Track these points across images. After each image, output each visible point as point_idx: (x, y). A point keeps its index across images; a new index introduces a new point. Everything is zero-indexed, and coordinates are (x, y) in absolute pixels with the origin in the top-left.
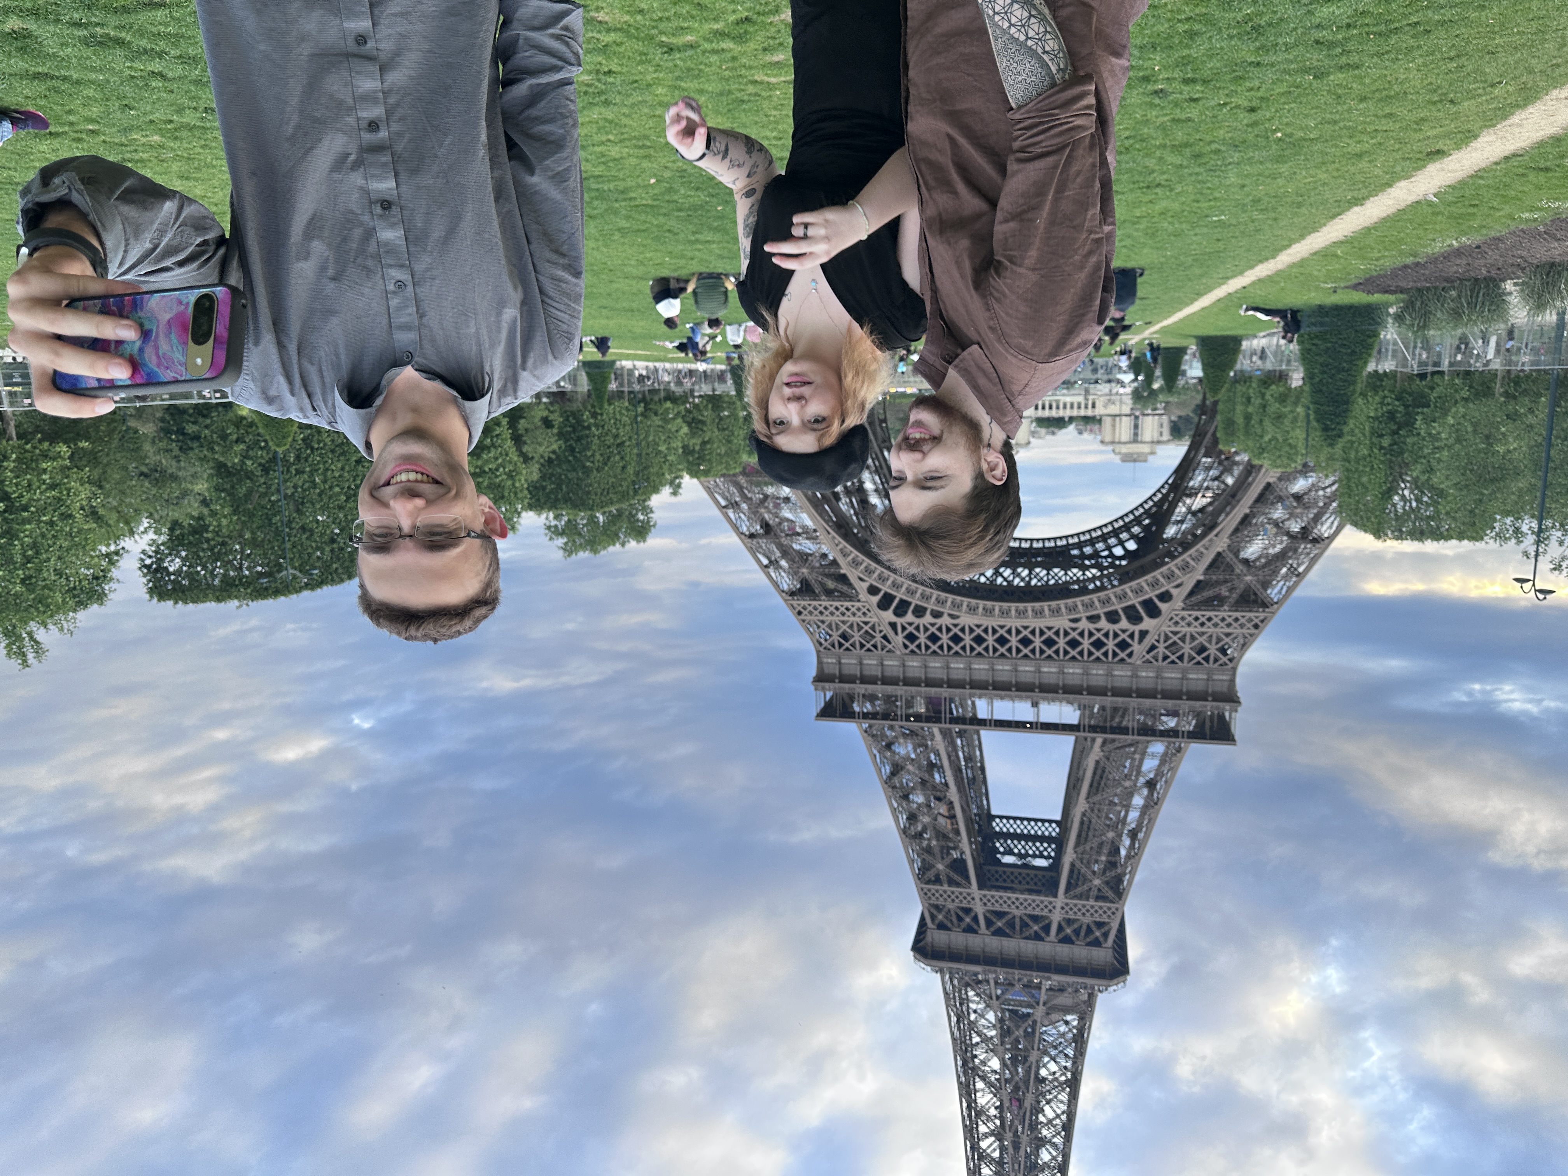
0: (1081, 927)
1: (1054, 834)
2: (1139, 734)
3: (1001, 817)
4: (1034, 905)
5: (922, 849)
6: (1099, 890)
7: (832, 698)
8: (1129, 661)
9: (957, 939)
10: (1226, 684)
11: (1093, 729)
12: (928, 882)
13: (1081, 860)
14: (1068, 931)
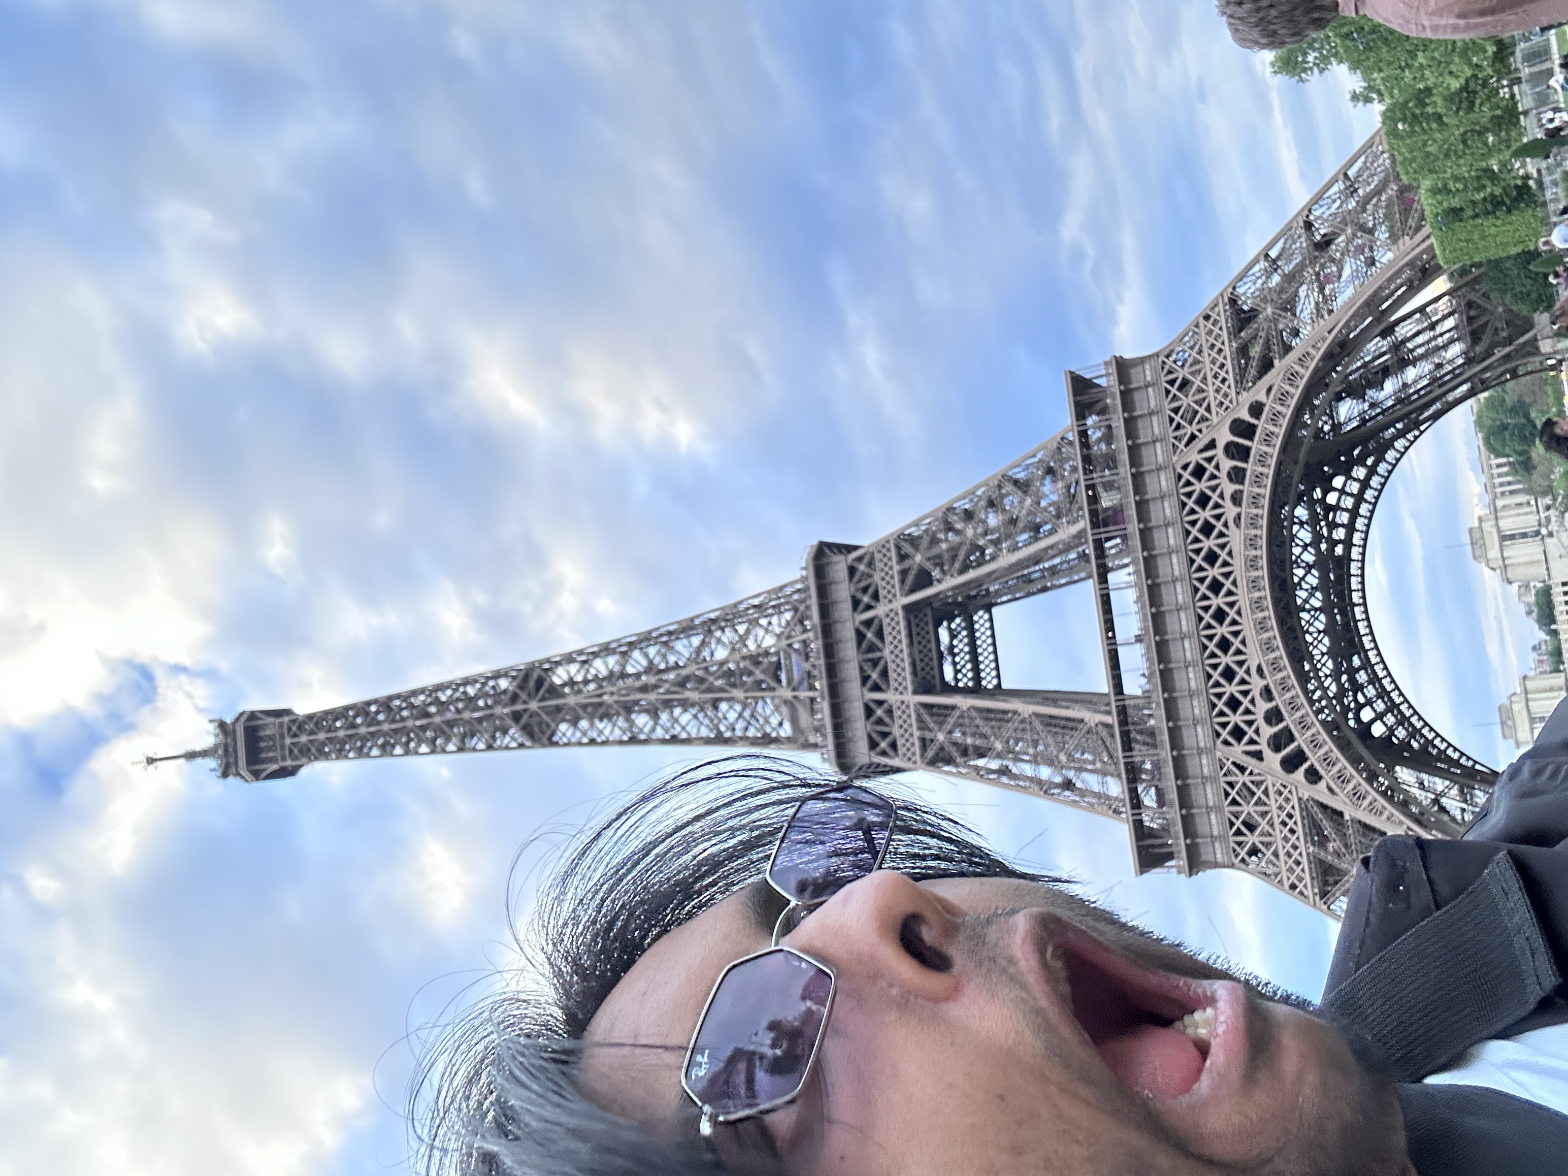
0: (886, 725)
1: (984, 683)
2: (1126, 764)
3: (991, 620)
4: (899, 670)
5: (934, 533)
6: (932, 741)
7: (1099, 386)
8: (1219, 742)
9: (843, 591)
10: (1211, 858)
11: (1123, 712)
12: (898, 548)
13: (961, 716)
14: (879, 712)
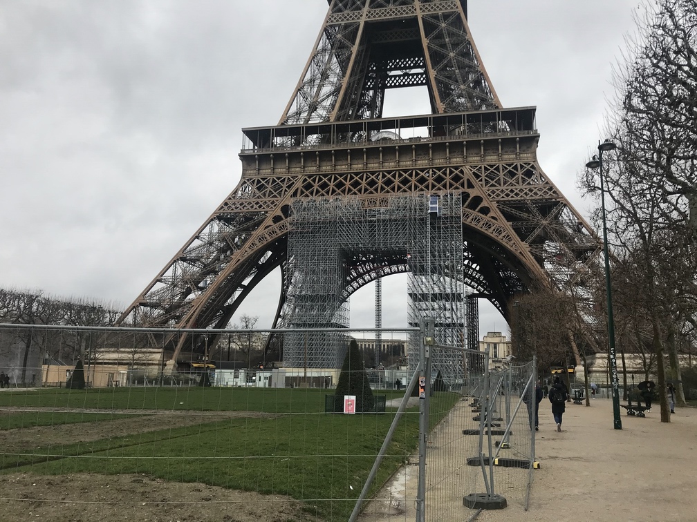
0: (350, 7)
4: (380, 14)
8: (306, 177)
10: (248, 167)
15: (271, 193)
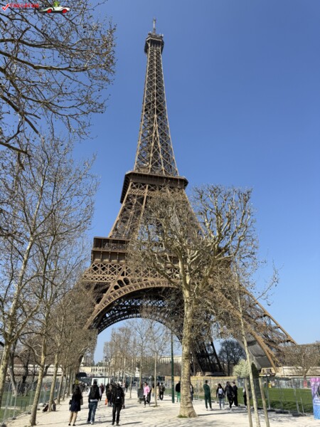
0: (139, 188)
13: (140, 206)
14: (143, 187)
15: (110, 273)
